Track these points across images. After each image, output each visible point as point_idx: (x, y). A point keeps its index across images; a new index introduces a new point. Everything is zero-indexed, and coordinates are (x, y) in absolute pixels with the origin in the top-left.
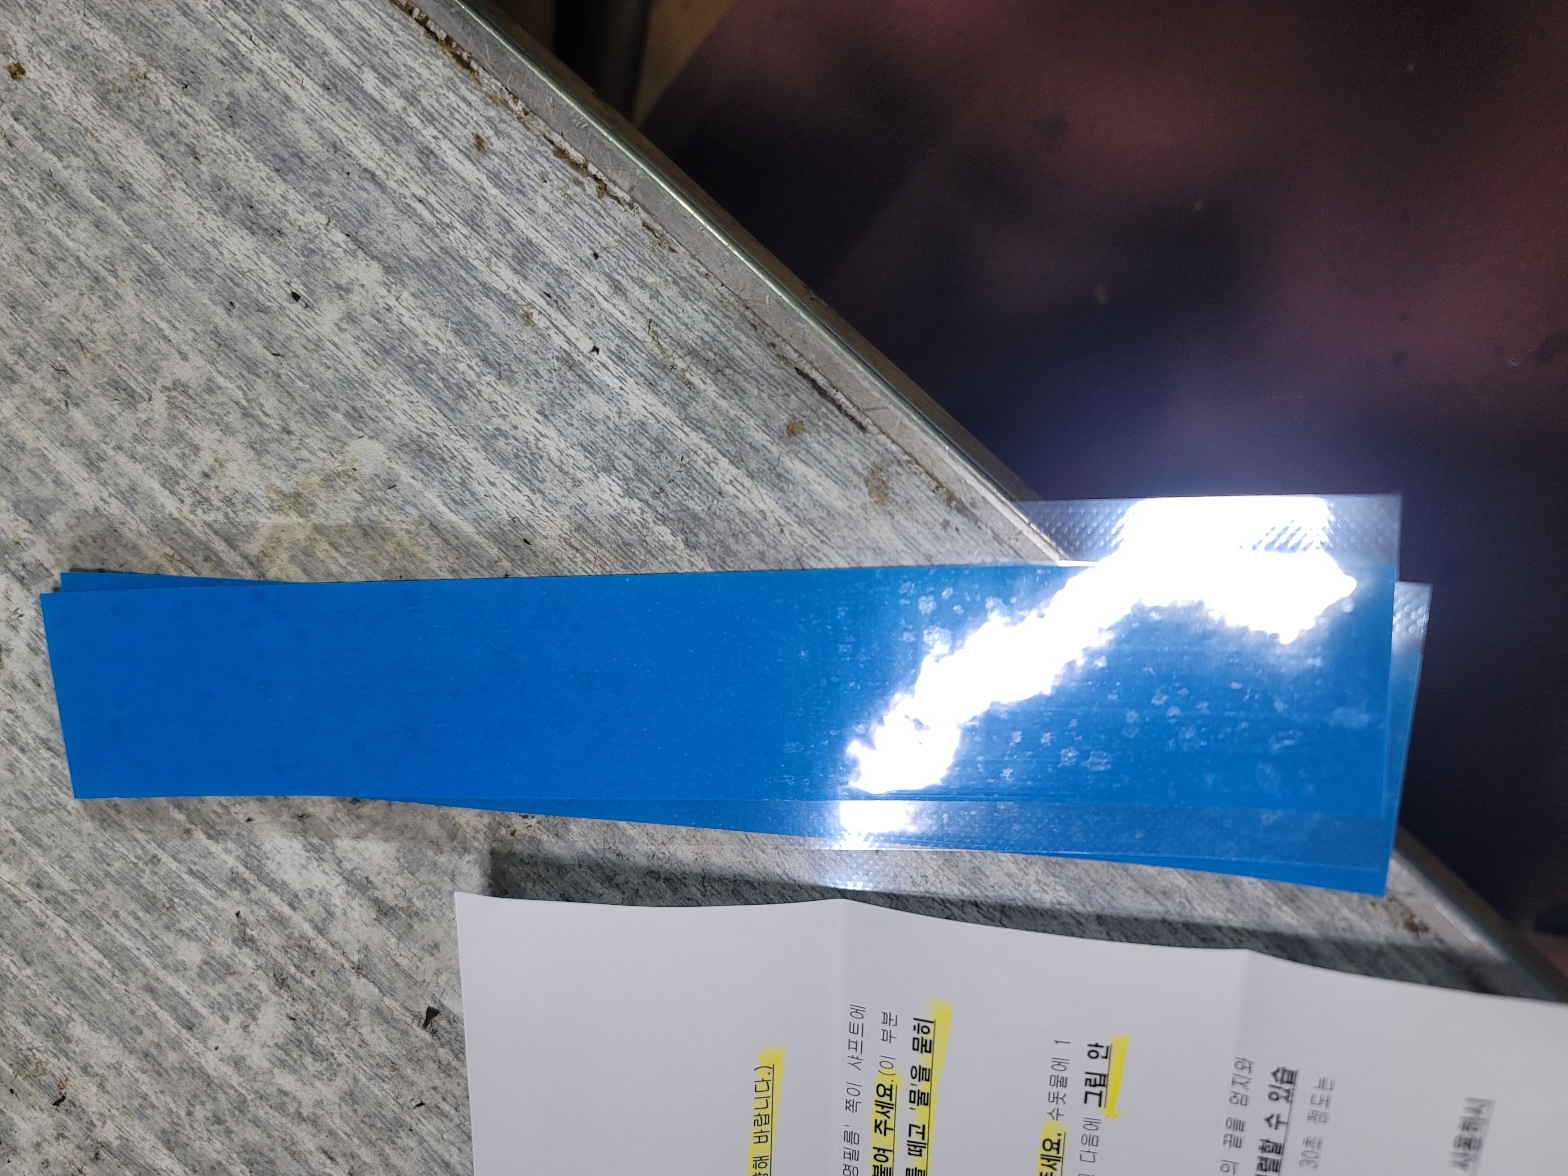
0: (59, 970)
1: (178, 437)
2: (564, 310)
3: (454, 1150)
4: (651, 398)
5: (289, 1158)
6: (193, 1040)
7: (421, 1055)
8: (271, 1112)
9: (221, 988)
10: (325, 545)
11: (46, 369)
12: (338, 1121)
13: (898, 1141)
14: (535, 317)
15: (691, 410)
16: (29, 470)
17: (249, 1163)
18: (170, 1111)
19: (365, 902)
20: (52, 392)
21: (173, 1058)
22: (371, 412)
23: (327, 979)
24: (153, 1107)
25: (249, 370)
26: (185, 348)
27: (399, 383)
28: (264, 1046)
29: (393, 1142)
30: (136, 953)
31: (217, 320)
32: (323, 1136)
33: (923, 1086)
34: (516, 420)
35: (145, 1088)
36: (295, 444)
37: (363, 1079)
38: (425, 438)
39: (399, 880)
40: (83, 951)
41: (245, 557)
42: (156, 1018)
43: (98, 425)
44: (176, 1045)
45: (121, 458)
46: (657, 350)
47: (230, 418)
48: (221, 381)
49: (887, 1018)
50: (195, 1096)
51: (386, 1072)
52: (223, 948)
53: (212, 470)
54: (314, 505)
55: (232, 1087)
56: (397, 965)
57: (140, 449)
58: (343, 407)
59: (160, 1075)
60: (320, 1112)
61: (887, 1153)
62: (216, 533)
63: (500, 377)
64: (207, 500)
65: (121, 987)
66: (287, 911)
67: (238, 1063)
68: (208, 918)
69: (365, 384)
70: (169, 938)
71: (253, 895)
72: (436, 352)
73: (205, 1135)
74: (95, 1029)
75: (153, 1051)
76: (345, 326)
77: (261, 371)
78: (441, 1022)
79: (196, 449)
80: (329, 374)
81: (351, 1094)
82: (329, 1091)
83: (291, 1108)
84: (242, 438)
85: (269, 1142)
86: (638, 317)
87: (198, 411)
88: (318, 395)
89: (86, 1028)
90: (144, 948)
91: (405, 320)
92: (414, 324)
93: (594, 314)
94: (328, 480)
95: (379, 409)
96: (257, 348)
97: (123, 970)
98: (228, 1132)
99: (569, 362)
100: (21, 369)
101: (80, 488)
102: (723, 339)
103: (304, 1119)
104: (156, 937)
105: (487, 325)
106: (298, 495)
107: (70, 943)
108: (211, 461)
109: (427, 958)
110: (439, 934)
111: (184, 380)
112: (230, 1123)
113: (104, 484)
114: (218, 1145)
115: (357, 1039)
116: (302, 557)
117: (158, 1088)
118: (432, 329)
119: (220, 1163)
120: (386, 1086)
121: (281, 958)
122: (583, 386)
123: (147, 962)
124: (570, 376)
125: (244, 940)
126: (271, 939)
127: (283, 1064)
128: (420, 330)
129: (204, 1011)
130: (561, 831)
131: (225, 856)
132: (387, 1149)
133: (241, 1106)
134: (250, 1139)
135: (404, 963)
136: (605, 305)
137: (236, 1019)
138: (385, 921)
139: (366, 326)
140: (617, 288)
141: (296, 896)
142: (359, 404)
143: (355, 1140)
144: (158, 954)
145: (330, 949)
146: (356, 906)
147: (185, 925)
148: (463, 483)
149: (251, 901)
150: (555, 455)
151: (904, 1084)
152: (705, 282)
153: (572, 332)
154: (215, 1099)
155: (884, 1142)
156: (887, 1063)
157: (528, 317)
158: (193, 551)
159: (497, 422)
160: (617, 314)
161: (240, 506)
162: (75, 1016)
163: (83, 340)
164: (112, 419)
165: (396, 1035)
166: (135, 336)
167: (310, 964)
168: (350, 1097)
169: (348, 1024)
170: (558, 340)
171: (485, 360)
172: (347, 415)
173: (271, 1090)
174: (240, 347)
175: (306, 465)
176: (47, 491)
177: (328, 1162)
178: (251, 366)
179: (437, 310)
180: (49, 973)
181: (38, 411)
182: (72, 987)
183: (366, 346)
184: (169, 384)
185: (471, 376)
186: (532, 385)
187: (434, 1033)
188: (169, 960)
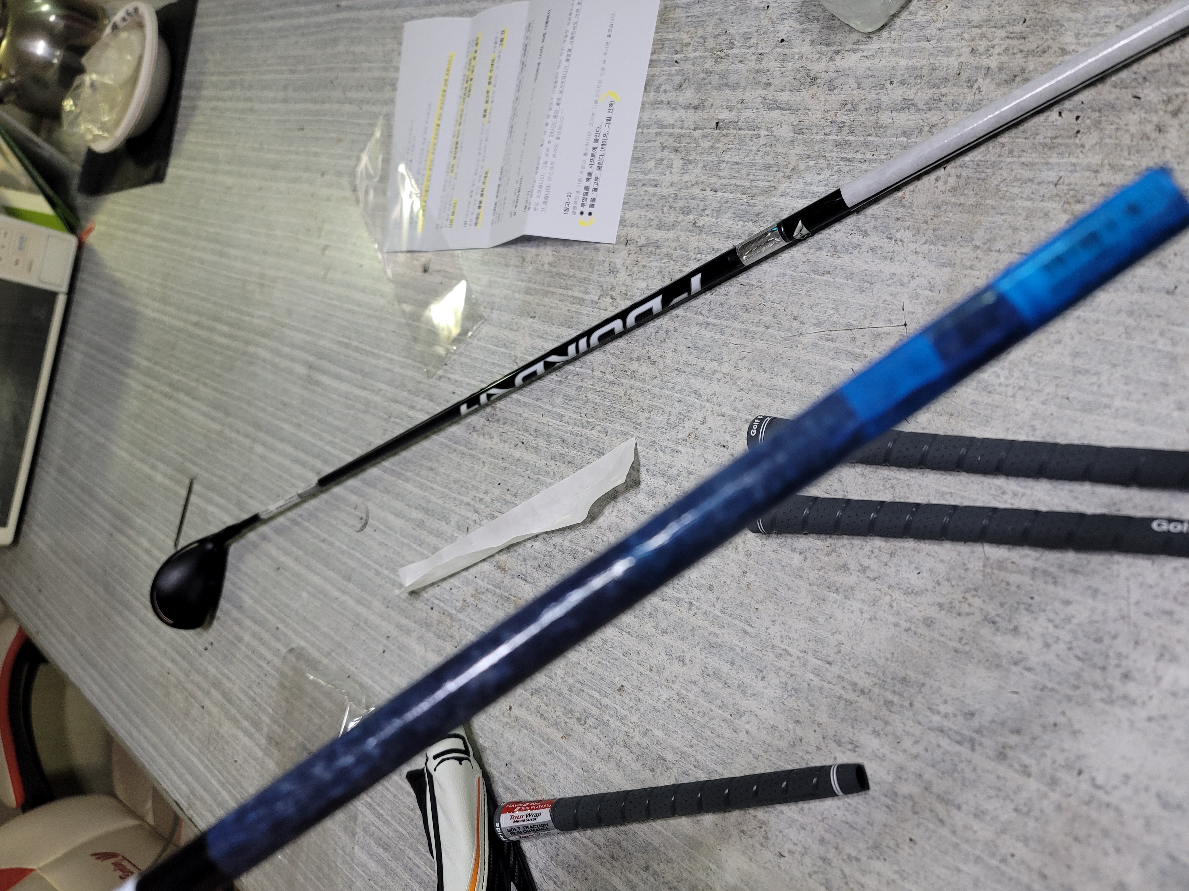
6: (658, 189)
8: (685, 191)
9: (662, 167)
12: (703, 177)
18: (658, 217)
19: (691, 110)
21: (654, 199)
23: (688, 139)
24: (653, 220)
28: (677, 173)
37: (706, 159)
44: (654, 195)
50: (663, 206)
51: (711, 151)
52: (659, 155)
55: (672, 193)
56: (704, 119)
59: (652, 208)
60: (698, 179)
67: (672, 185)
70: (644, 166)
71: (662, 134)
73: (669, 215)
75: (649, 202)
82: (698, 171)
83: (689, 184)
98: (675, 208)
103: (694, 185)
112: (674, 205)
114: (673, 215)
115: (700, 149)
117: (653, 212)
119: (675, 221)
120: (712, 155)
121: (674, 145)
125: (664, 148)
126: (670, 142)
127: (683, 174)
129: (659, 178)
133: (676, 197)
134: (681, 205)
135: (705, 117)
137: (668, 172)
141: (673, 125)
145: (686, 130)
146: (688, 113)
147: (648, 158)
149: (663, 136)
154: (669, 202)
165: (710, 138)
167: (682, 139)
168: (704, 167)
169: (697, 147)
173: (683, 184)
188: (646, 171)
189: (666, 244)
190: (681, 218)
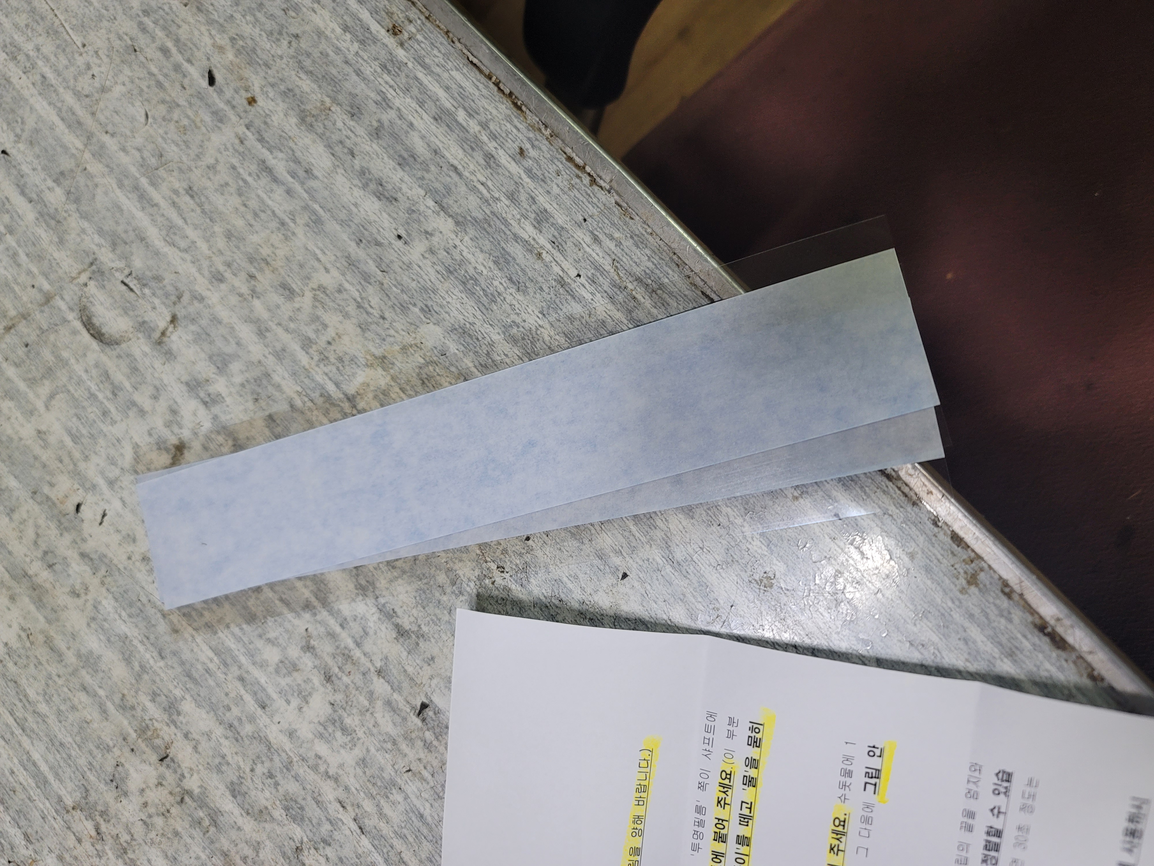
0: (182, 663)
1: (315, 319)
2: (561, 251)
3: (428, 805)
4: (610, 306)
5: (315, 806)
6: (264, 716)
7: (413, 735)
8: (308, 770)
9: (288, 680)
10: (397, 390)
11: (243, 275)
12: (352, 780)
13: (732, 813)
14: (544, 255)
15: (634, 314)
16: (223, 336)
17: (287, 809)
18: (239, 768)
19: (390, 626)
20: (244, 290)
21: (248, 729)
22: (437, 308)
23: (358, 678)
24: (228, 764)
25: (365, 280)
26: (329, 266)
27: (456, 291)
28: (310, 722)
29: (387, 797)
30: (237, 653)
31: (350, 250)
32: (341, 789)
33: (753, 773)
34: (525, 316)
35: (225, 750)
36: (387, 325)
37: (373, 750)
38: (468, 325)
39: (414, 611)
40: (201, 650)
41: (346, 395)
42: (242, 699)
43: (269, 310)
44: (252, 719)
45: (280, 331)
46: (616, 277)
47: (349, 309)
48: (347, 285)
49: (731, 721)
50: (258, 757)
51: (389, 746)
52: (294, 652)
53: (334, 340)
54: (393, 364)
55: (284, 751)
56: (405, 671)
57: (292, 325)
58: (420, 304)
59: (237, 740)
60: (341, 772)
61: (724, 823)
62: (330, 379)
63: (518, 290)
64: (327, 358)
65: (223, 676)
66: (338, 629)
67: (291, 734)
68: (287, 631)
69: (435, 291)
70: (259, 644)
71: (318, 617)
72: (481, 274)
73: (260, 786)
74: (199, 706)
75: (236, 723)
76: (427, 255)
77: (372, 281)
78: (429, 713)
79: (325, 326)
80: (414, 284)
81: (364, 760)
82: (349, 758)
83: (322, 769)
84: (354, 321)
85: (303, 793)
86: (607, 257)
87: (331, 304)
88: (405, 297)
89: (193, 705)
90: (243, 650)
91: (464, 254)
92: (470, 256)
93: (580, 254)
94: (404, 349)
95: (441, 306)
96: (372, 267)
97: (226, 665)
98: (277, 784)
99: (562, 282)
100: (228, 275)
101: (251, 348)
102: (658, 272)
103: (329, 777)
104: (251, 643)
105: (514, 259)
106: (385, 357)
107: (194, 645)
108: (334, 335)
109: (426, 667)
110: (435, 651)
111: (325, 285)
112: (279, 777)
113: (266, 346)
114: (267, 794)
115: (372, 722)
116: (381, 396)
117: (235, 750)
118: (480, 260)
119: (266, 808)
120: (387, 756)
121: (330, 662)
122: (569, 297)
123: (243, 659)
124: (561, 291)
125: (308, 648)
126: (325, 648)
127: (321, 736)
128: (473, 260)
129: (275, 696)
130: (525, 583)
131: (304, 590)
132: (383, 802)
133: (288, 766)
134: (290, 791)
135: (410, 670)
136: (588, 249)
137: (295, 702)
138: (401, 640)
139: (440, 257)
140: (596, 239)
141: (346, 619)
142: (430, 303)
143: (362, 794)
144: (251, 654)
145: (363, 657)
146: (383, 628)
147: (272, 635)
148: (488, 354)
149: (316, 621)
150: (547, 338)
151: (740, 770)
152: (650, 238)
153: (566, 265)
154: (271, 760)
155: (723, 814)
156: (729, 754)
157: (540, 255)
158: (313, 390)
159: (514, 317)
160: (594, 255)
161: (347, 363)
162: (187, 697)
163: (269, 259)
164: (278, 307)
165: (398, 720)
166: (300, 258)
167: (348, 667)
168: (363, 762)
169: (367, 710)
170: (556, 269)
171: (510, 279)
172: (422, 310)
173: (311, 754)
174: (362, 266)
175: (392, 339)
176: (230, 349)
177: (341, 809)
178: (366, 277)
179: (484, 248)
180: (176, 665)
181: (234, 300)
182: (189, 676)
183: (438, 268)
184: (315, 287)
185: (501, 289)
186: (538, 296)
187: (424, 720)
188: (258, 659)
189: (234, 834)
190: (278, 813)
